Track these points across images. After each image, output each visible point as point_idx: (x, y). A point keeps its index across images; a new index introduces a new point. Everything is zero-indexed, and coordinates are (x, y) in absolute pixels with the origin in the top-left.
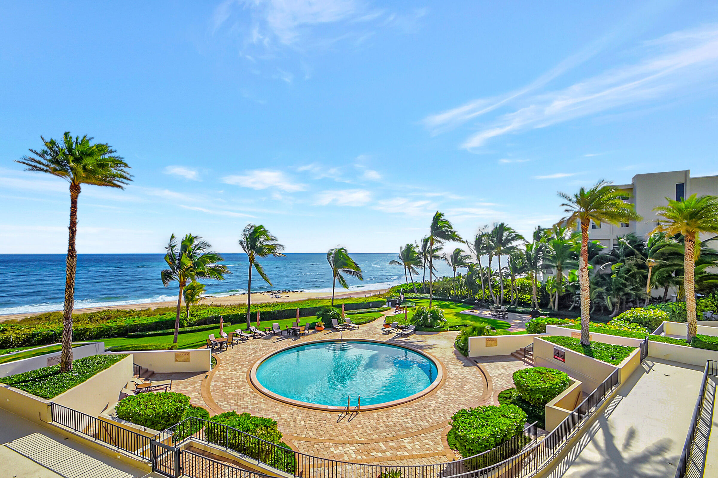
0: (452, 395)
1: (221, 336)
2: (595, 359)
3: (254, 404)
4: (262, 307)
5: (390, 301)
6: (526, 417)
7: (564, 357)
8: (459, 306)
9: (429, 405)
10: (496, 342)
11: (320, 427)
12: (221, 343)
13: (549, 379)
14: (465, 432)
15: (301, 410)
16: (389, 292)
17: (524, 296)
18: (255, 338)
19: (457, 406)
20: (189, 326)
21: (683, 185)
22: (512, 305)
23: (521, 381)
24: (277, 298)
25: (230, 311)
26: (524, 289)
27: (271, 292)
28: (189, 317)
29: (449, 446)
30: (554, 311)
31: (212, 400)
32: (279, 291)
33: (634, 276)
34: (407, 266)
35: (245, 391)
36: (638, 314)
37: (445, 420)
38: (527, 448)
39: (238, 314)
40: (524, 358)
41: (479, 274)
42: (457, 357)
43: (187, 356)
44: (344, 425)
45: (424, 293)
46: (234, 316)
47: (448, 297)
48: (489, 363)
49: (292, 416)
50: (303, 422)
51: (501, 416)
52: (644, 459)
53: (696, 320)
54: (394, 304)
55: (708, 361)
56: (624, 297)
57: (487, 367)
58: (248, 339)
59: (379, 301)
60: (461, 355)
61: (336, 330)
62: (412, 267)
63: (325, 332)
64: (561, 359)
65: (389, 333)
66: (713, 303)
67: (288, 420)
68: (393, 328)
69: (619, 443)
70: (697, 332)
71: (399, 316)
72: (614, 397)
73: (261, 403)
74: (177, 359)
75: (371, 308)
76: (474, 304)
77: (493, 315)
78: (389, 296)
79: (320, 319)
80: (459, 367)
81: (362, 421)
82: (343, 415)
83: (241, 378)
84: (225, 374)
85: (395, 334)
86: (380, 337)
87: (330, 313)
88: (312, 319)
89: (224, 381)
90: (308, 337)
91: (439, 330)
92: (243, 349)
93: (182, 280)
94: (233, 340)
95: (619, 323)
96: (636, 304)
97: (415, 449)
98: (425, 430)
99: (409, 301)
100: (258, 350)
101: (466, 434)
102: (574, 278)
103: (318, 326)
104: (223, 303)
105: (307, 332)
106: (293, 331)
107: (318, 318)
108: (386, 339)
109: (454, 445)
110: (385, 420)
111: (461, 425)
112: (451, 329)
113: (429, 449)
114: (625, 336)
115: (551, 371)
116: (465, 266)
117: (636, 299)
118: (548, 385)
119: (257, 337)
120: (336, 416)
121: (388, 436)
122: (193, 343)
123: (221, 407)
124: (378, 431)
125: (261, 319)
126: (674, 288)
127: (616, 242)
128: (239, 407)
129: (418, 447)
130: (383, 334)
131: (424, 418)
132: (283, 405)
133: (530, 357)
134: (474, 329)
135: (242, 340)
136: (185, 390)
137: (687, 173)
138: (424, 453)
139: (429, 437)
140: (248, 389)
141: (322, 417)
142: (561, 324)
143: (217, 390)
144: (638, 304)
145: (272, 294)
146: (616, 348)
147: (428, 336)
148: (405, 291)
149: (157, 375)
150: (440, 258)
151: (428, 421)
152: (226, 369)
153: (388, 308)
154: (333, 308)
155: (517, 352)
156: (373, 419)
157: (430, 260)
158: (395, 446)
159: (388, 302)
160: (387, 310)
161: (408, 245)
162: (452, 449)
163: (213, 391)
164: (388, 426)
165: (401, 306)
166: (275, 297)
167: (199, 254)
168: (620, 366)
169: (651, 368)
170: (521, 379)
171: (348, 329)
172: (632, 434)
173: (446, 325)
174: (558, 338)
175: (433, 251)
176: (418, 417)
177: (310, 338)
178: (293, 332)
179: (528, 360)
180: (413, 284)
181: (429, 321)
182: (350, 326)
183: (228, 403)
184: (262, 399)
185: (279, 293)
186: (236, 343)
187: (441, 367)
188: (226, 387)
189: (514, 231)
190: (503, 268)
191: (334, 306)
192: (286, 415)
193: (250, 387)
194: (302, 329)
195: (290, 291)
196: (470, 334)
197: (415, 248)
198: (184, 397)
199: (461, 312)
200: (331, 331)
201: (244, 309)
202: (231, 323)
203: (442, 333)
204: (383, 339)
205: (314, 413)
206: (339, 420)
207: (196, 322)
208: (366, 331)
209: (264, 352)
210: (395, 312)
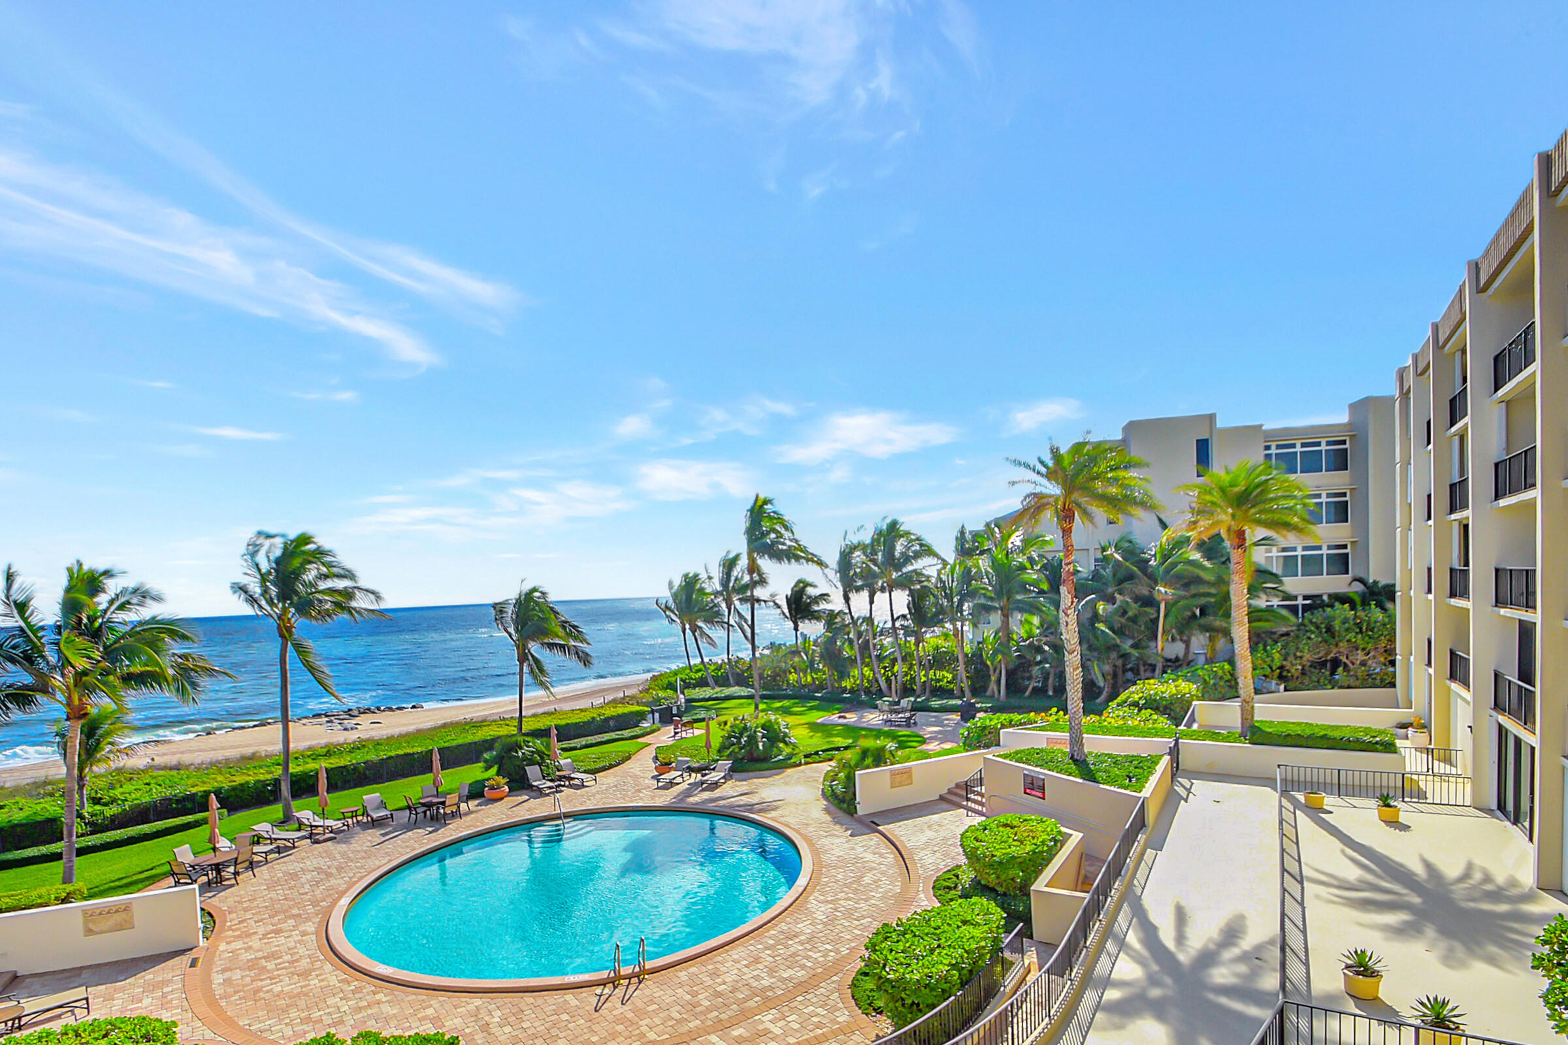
0: (841, 902)
1: (214, 849)
2: (1101, 786)
3: (360, 1009)
4: (315, 757)
5: (657, 711)
6: (1004, 918)
7: (1044, 789)
8: (812, 708)
9: (798, 930)
10: (910, 777)
11: (554, 1032)
12: (218, 868)
13: (1028, 836)
14: (902, 971)
15: (495, 1001)
16: (648, 690)
17: (939, 674)
18: (314, 843)
19: (856, 923)
20: (92, 833)
21: (1206, 441)
22: (919, 696)
23: (978, 849)
24: (345, 729)
25: (220, 778)
26: (940, 660)
27: (327, 716)
28: (88, 809)
29: (860, 1008)
30: (998, 700)
31: (231, 1022)
32: (350, 710)
33: (1134, 620)
34: (687, 626)
35: (322, 980)
36: (1152, 692)
37: (838, 957)
38: (1010, 981)
39: (247, 783)
40: (965, 803)
41: (848, 634)
42: (834, 818)
43: (123, 915)
44: (615, 1013)
45: (728, 685)
46: (234, 789)
47: (786, 690)
48: (902, 823)
49: (473, 1019)
50: (508, 1029)
51: (960, 924)
52: (1207, 958)
53: (1253, 694)
54: (667, 717)
55: (1279, 766)
56: (1119, 663)
57: (898, 830)
58: (294, 847)
59: (631, 713)
60: (840, 814)
61: (539, 793)
62: (700, 628)
63: (512, 801)
64: (1037, 794)
65: (671, 784)
66: (1265, 662)
67: (467, 1031)
68: (680, 773)
69: (1167, 937)
70: (1255, 715)
71: (684, 744)
72: (1142, 854)
73: (379, 1003)
74: (91, 926)
75: (612, 731)
76: (843, 701)
77: (886, 721)
78: (651, 700)
79: (494, 770)
80: (842, 840)
81: (656, 995)
82: (607, 991)
83: (302, 951)
84: (250, 947)
85: (685, 786)
86: (653, 798)
87: (520, 754)
88: (474, 772)
89: (252, 965)
90: (468, 818)
91: (785, 765)
92: (285, 873)
93: (76, 702)
94: (253, 853)
95: (1121, 713)
96: (1139, 674)
97: (791, 1032)
98: (805, 987)
99: (701, 707)
100: (334, 871)
101: (903, 974)
102: (1031, 629)
103: (492, 788)
104: (187, 759)
105: (463, 806)
106: (424, 809)
107: (488, 768)
108: (665, 798)
109: (870, 1004)
110: (711, 982)
111: (890, 957)
112: (808, 760)
113: (819, 1025)
114: (1138, 736)
115: (1026, 820)
116: (818, 619)
117: (1138, 665)
118: (1029, 848)
119: (321, 838)
120: (589, 997)
121: (723, 1016)
122: (123, 878)
123: (264, 1035)
124: (699, 1009)
125: (331, 788)
126: (1201, 637)
127: (1100, 556)
128: (317, 1026)
129: (796, 1026)
130: (658, 788)
131: (792, 961)
132: (443, 997)
133: (976, 797)
134: (865, 753)
135: (279, 850)
136: (137, 1008)
137: (1211, 418)
138: (812, 1034)
139: (815, 1000)
140: (332, 975)
141: (554, 1007)
142: (1025, 724)
143: (236, 992)
144: (1142, 673)
145: (331, 722)
146: (1131, 759)
147: (761, 780)
148: (687, 685)
149: (28, 980)
150: (763, 603)
151: (803, 967)
152: (249, 935)
153: (654, 727)
154: (527, 739)
155: (950, 792)
156: (681, 985)
158: (746, 1035)
159: (653, 712)
160: (653, 732)
161: (686, 576)
162: (867, 1014)
163: (225, 996)
164: (719, 994)
165: (685, 719)
166: (339, 727)
167: (124, 623)
168: (1146, 792)
169: (1189, 791)
170: (978, 844)
171: (570, 786)
172: (1181, 917)
173: (797, 751)
174: (1027, 752)
176: (779, 962)
177: (477, 820)
178: (425, 812)
179: (973, 805)
180: (705, 666)
181: (761, 748)
182: (573, 779)
183: (280, 1020)
184: (379, 993)
185: (350, 715)
186: (261, 862)
187: (805, 845)
188: (261, 980)
189: (918, 539)
190: (898, 618)
191: (527, 734)
192: (458, 1021)
193: (337, 969)
194: (452, 799)
195: (382, 708)
196: (857, 765)
197: (703, 582)
198: (158, 1024)
199: (819, 721)
200: (527, 797)
201: (261, 767)
202: (229, 811)
203: (789, 770)
204: (661, 800)
205: (532, 1000)
206: (600, 1004)
207: (113, 818)
208: (616, 786)
209: (351, 875)
210: (673, 734)
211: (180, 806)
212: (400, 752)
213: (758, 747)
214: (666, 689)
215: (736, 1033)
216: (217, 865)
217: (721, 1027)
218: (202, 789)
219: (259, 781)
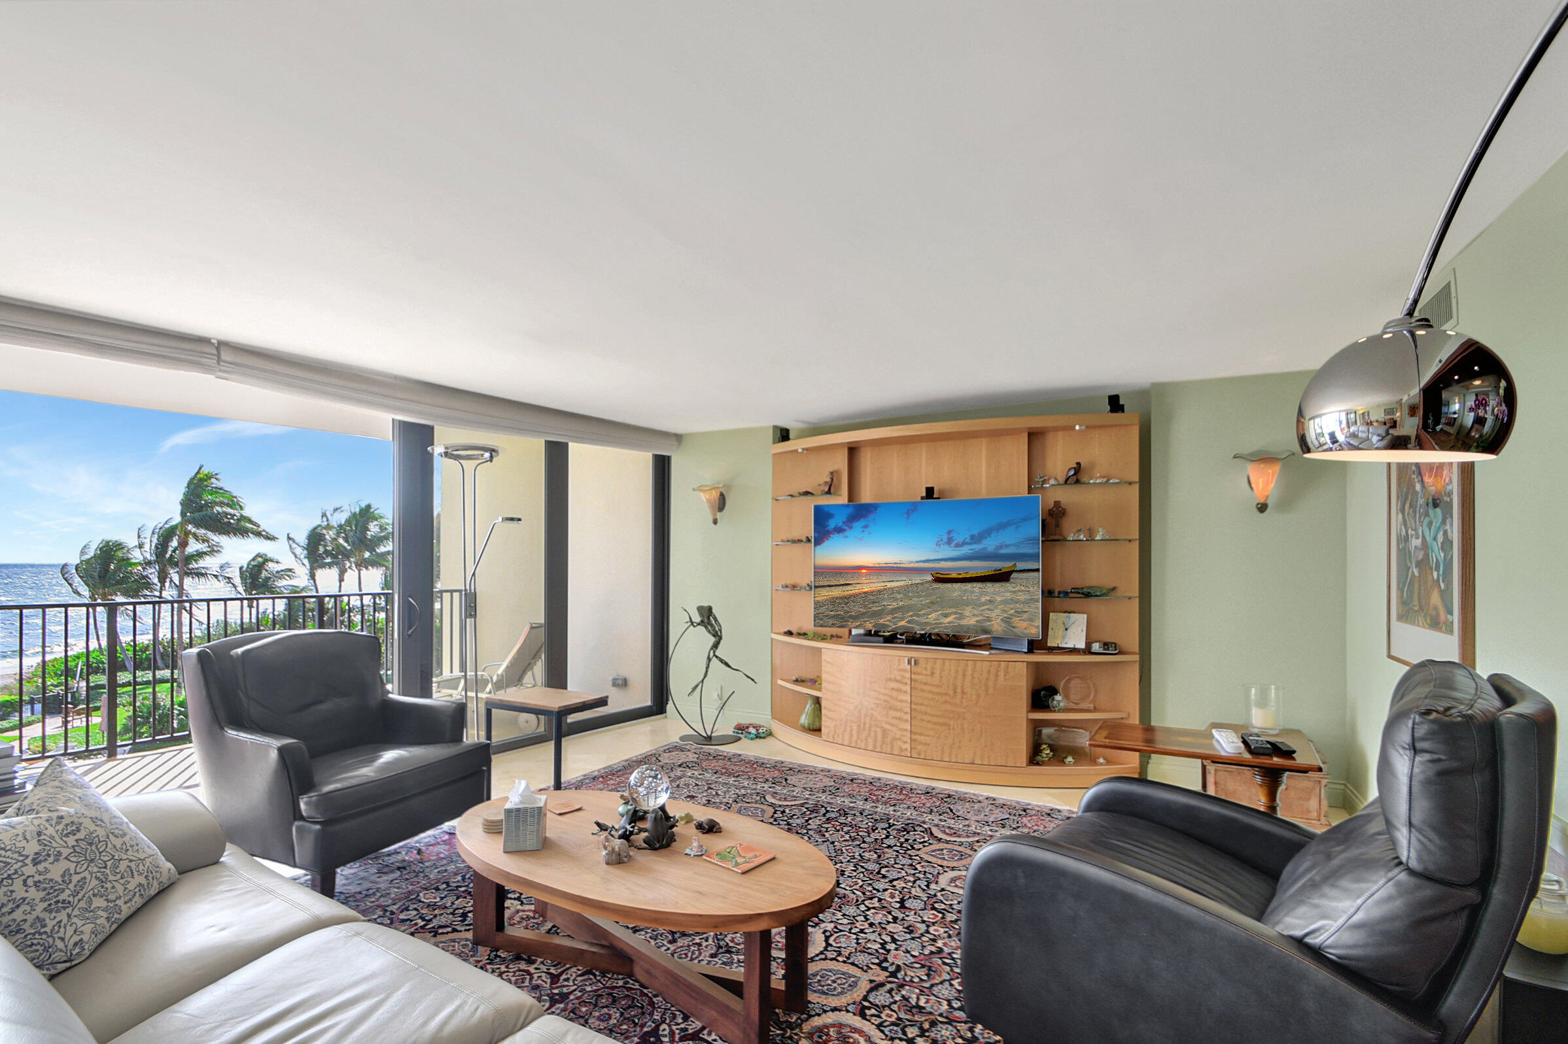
5: (38, 701)
148: (93, 670)
153: (34, 718)
157: (178, 583)
159: (32, 702)
161: (105, 543)
197: (129, 550)
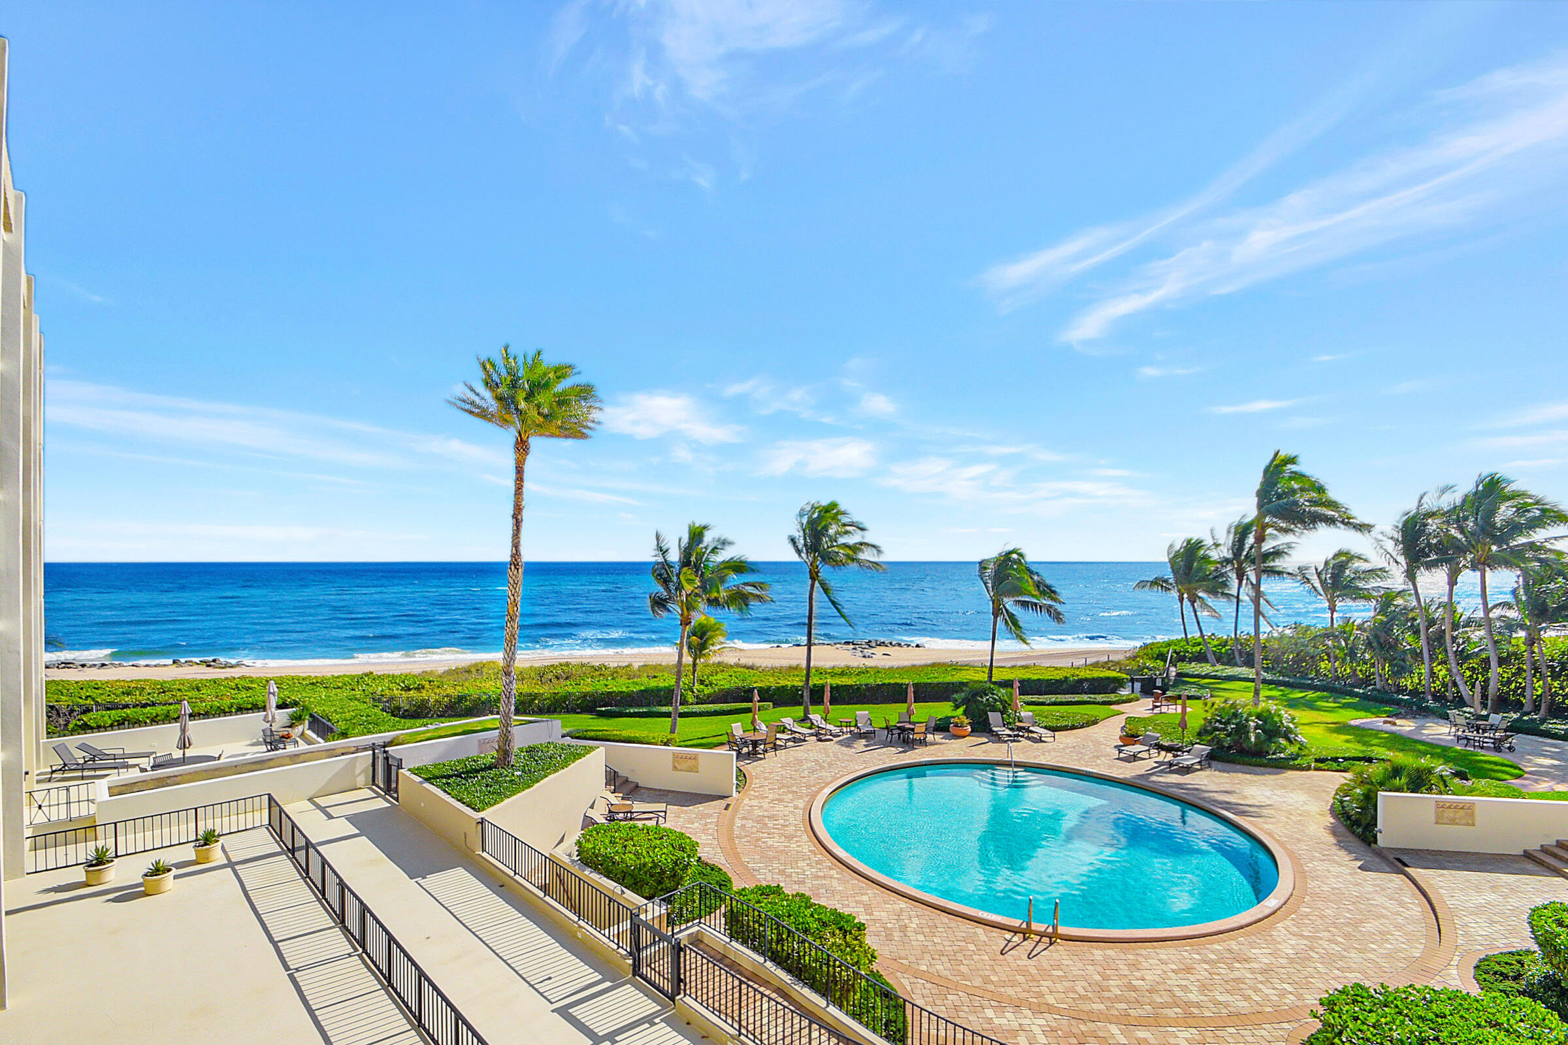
0: (1323, 943)
1: (755, 729)
3: (817, 877)
4: (833, 675)
5: (1137, 680)
8: (1347, 706)
9: (1252, 956)
10: (1472, 815)
11: (960, 956)
12: (755, 744)
15: (916, 909)
16: (1136, 657)
18: (820, 740)
19: (1337, 972)
20: (697, 703)
22: (1527, 714)
23: (1557, 936)
24: (864, 657)
25: (771, 679)
27: (853, 644)
28: (697, 686)
31: (737, 856)
32: (870, 642)
34: (1185, 596)
35: (799, 846)
37: (1299, 1003)
39: (787, 685)
41: (1413, 619)
42: (1339, 842)
43: (693, 762)
44: (1019, 962)
45: (1235, 665)
46: (778, 689)
47: (1312, 679)
48: (1446, 872)
49: (896, 917)
50: (921, 937)
51: (1483, 1023)
54: (1148, 689)
57: (1439, 880)
58: (805, 741)
59: (1108, 678)
60: (1353, 839)
61: (997, 738)
62: (1200, 598)
63: (973, 741)
65: (1134, 758)
67: (889, 925)
68: (1147, 748)
71: (1162, 719)
73: (832, 877)
74: (676, 765)
75: (1086, 693)
76: (1398, 703)
77: (1459, 738)
78: (1136, 668)
79: (961, 710)
80: (1346, 870)
81: (1065, 962)
82: (1015, 939)
83: (791, 820)
84: (762, 807)
85: (1151, 764)
86: (1110, 767)
87: (985, 699)
88: (943, 709)
89: (760, 820)
90: (932, 748)
91: (1281, 765)
92: (795, 759)
93: (686, 614)
94: (777, 739)
98: (1240, 1019)
99: (1193, 683)
100: (826, 765)
103: (956, 725)
104: (758, 662)
105: (930, 736)
106: (899, 731)
107: (957, 707)
108: (1126, 771)
110: (1126, 973)
111: (1351, 1026)
112: (1319, 765)
116: (1368, 598)
119: (823, 738)
120: (999, 939)
121: (1132, 1012)
122: (705, 738)
123: (755, 873)
124: (1106, 994)
125: (833, 701)
128: (788, 879)
130: (1118, 759)
131: (1235, 986)
132: (878, 890)
134: (1397, 771)
135: (794, 740)
136: (690, 828)
140: (805, 844)
141: (965, 935)
143: (746, 836)
145: (855, 649)
148: (1180, 658)
149: (642, 791)
150: (1288, 576)
151: (1247, 998)
152: (763, 798)
153: (1132, 696)
154: (992, 687)
155: (1544, 849)
156: (1093, 963)
157: (1254, 581)
159: (1132, 681)
160: (1130, 701)
163: (739, 837)
164: (1134, 989)
165: (1169, 693)
166: (860, 654)
167: (714, 562)
171: (1028, 738)
173: (1305, 752)
175: (1266, 556)
176: (1217, 981)
177: (938, 750)
178: (899, 735)
180: (1204, 639)
181: (1253, 739)
182: (1032, 732)
183: (767, 866)
184: (833, 869)
185: (870, 646)
186: (782, 746)
187: (1289, 864)
188: (763, 833)
189: (1537, 503)
190: (1495, 606)
191: (995, 683)
192: (884, 914)
193: (811, 841)
194: (920, 728)
195: (894, 643)
196: (1381, 784)
197: (1208, 549)
198: (688, 841)
199: (1353, 723)
200: (987, 740)
201: (798, 676)
202: (774, 705)
203: (1290, 772)
204: (1120, 771)
205: (947, 921)
206: (1007, 949)
207: (709, 696)
208: (1074, 747)
209: (837, 771)
210: (1151, 707)
211: (746, 695)
212: (892, 681)
213: (1250, 739)
214: (1156, 659)
215: (1141, 1034)
216: (756, 741)
217: (1127, 1022)
218: (759, 685)
219: (794, 686)
